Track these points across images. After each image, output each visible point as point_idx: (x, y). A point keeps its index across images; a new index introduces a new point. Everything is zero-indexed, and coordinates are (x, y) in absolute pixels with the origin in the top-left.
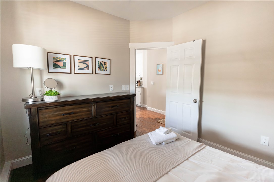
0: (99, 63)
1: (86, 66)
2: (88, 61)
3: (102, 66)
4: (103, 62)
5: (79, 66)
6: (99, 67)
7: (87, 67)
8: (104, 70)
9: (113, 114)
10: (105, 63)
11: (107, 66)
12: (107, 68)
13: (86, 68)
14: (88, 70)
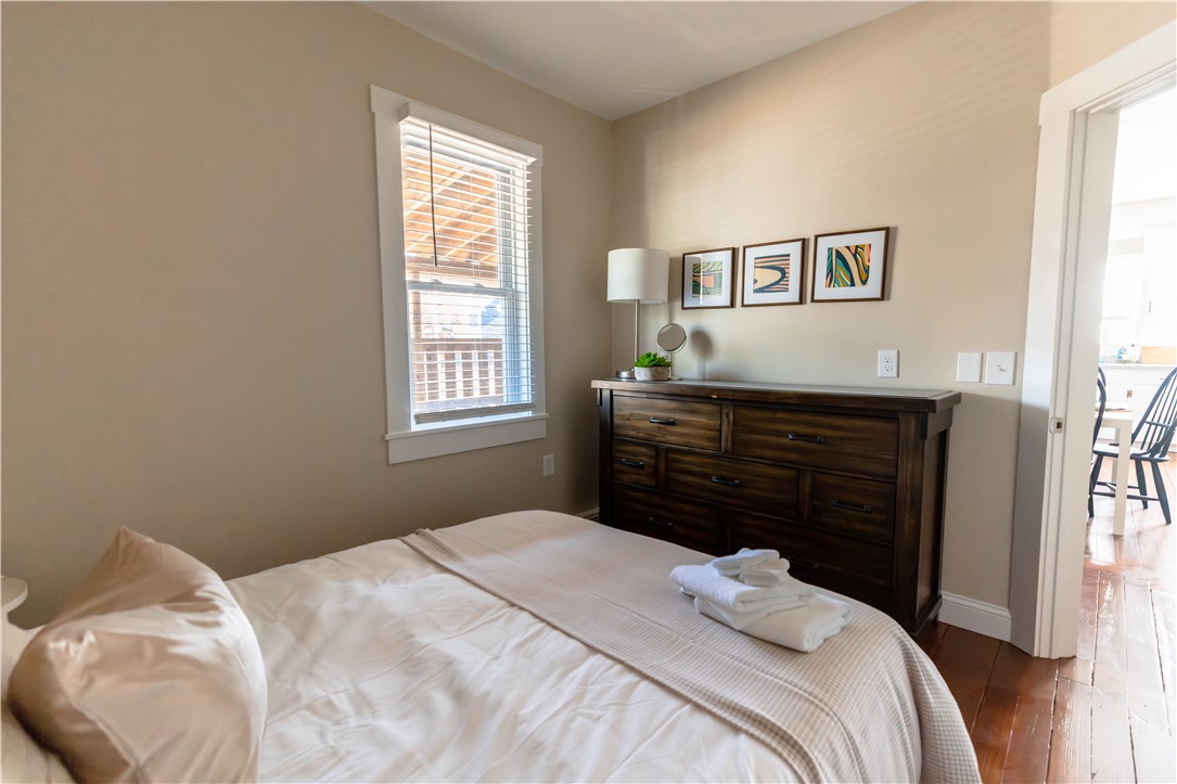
0: (830, 256)
1: (778, 275)
2: (788, 255)
3: (844, 266)
4: (848, 248)
5: (755, 281)
6: (830, 271)
7: (781, 279)
8: (853, 284)
9: (801, 467)
10: (857, 251)
11: (870, 265)
12: (867, 271)
13: (780, 284)
14: (787, 290)
